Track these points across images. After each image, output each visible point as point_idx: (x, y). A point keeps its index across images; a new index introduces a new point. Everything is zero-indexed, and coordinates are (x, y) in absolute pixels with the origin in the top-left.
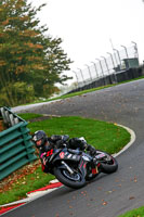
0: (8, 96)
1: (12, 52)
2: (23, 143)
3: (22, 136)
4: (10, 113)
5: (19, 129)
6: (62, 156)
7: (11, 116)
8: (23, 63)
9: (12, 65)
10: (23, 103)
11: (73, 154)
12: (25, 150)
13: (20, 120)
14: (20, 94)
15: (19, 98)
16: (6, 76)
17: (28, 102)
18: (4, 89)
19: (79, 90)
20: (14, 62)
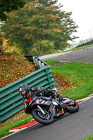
0: (38, 49)
1: (40, 21)
2: (47, 79)
3: (46, 75)
4: (39, 60)
5: (45, 70)
6: (37, 102)
7: (39, 62)
8: (47, 27)
9: (40, 29)
10: (47, 54)
11: (46, 100)
12: (49, 84)
13: (45, 65)
14: (45, 48)
15: (45, 51)
16: (36, 36)
17: (50, 53)
18: (35, 45)
19: (83, 45)
20: (42, 27)
